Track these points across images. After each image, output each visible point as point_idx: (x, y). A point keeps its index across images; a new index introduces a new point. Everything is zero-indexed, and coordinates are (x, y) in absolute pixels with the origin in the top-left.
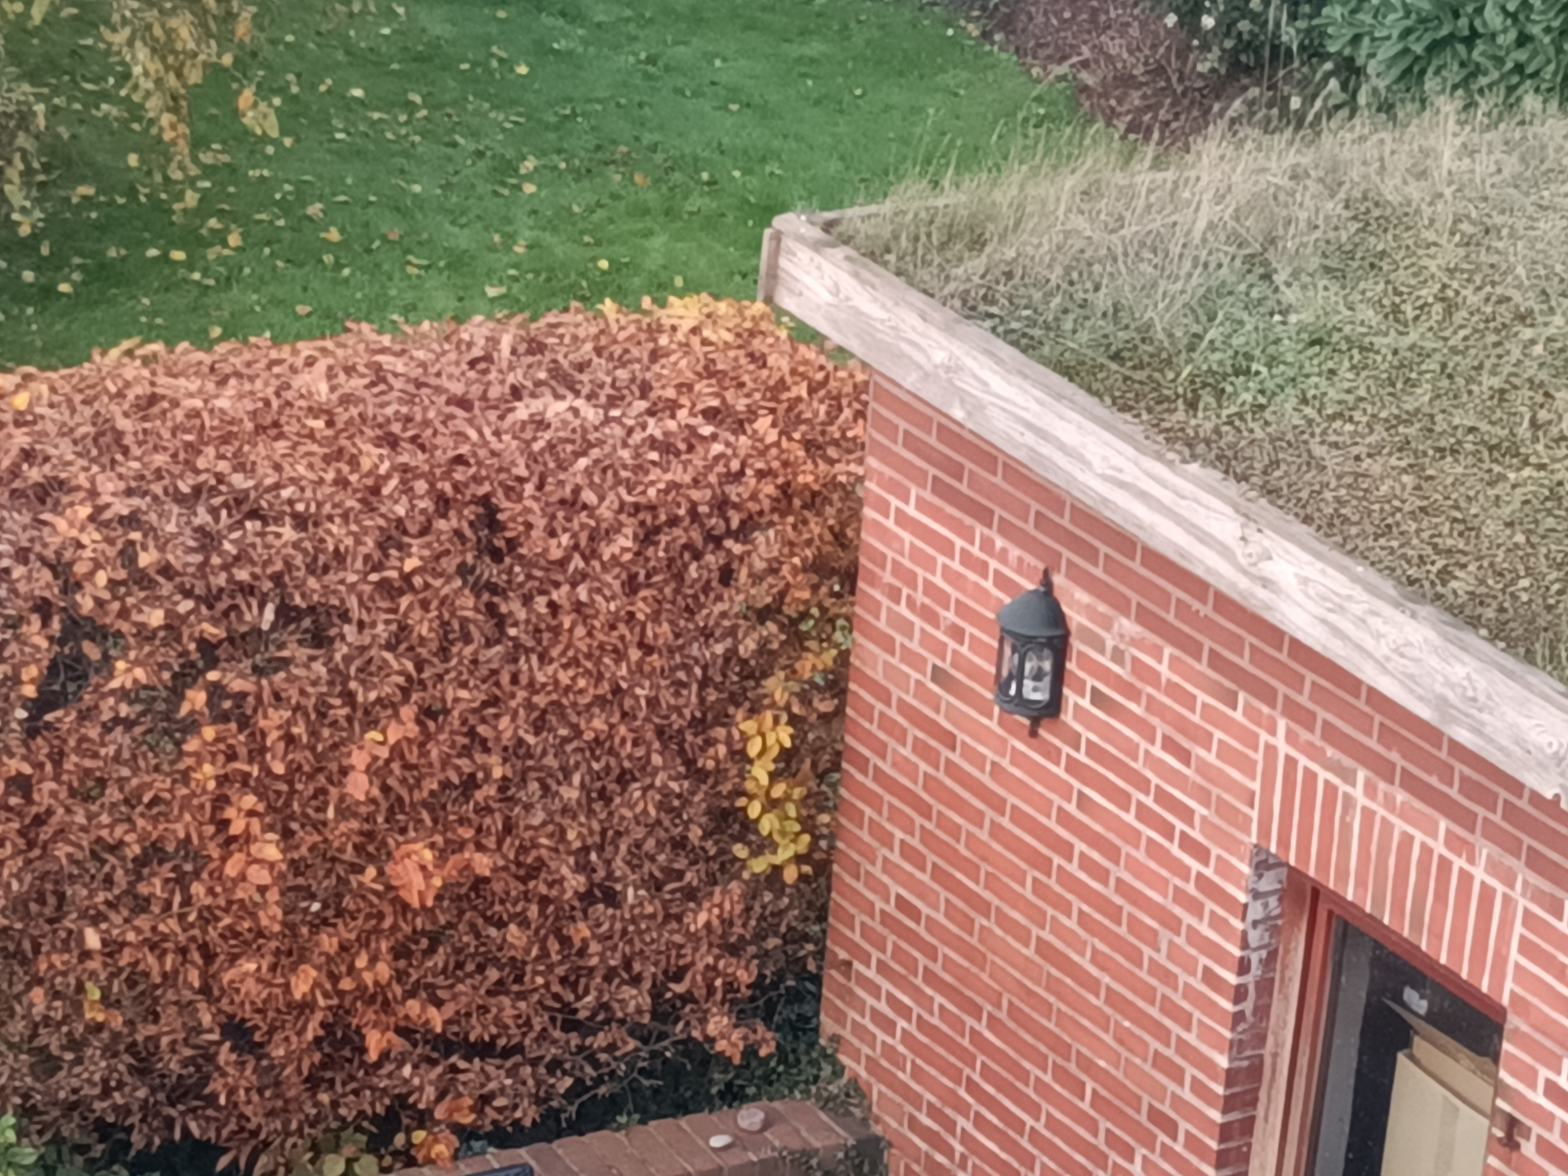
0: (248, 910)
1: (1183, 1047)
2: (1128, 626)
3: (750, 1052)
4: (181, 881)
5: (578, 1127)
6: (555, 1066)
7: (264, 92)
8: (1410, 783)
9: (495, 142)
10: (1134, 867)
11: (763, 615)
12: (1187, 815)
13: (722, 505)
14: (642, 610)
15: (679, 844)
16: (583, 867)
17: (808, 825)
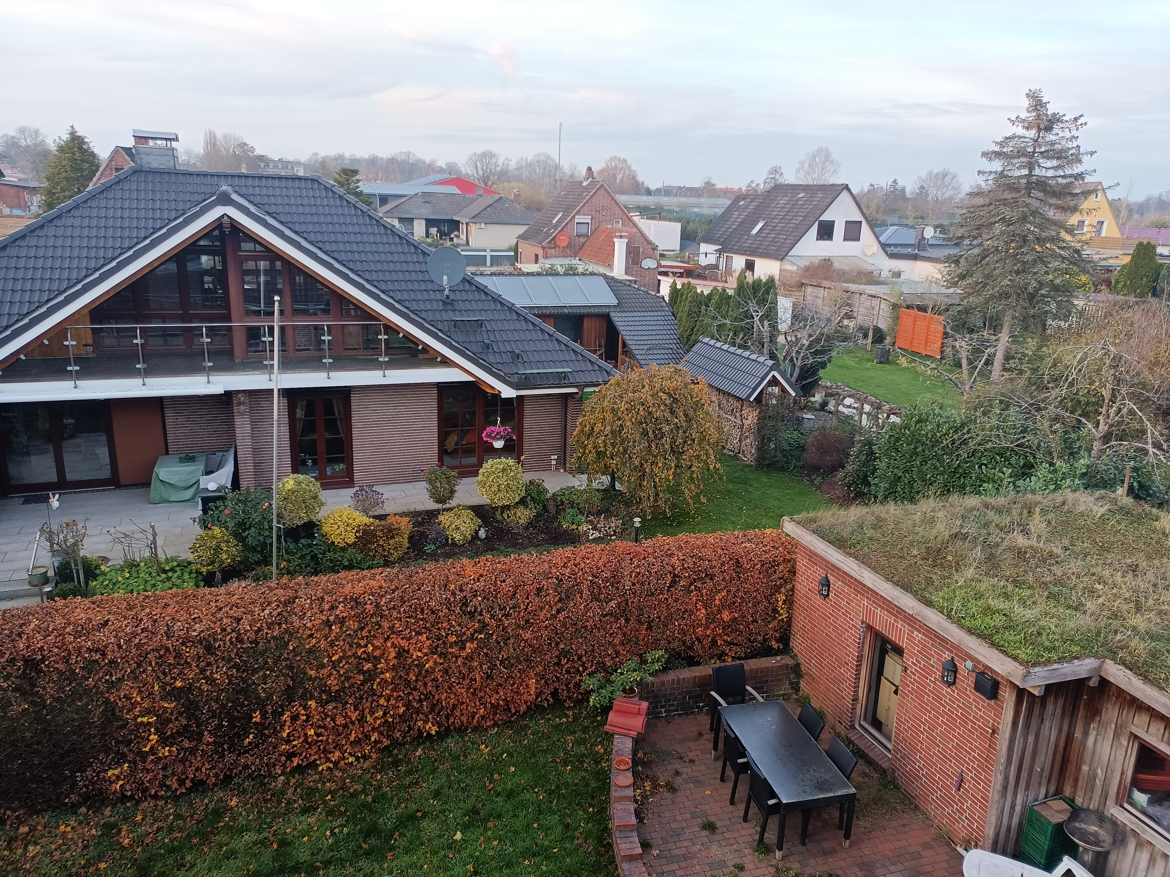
0: (700, 620)
1: (850, 652)
2: (840, 583)
3: (779, 647)
4: (690, 615)
5: (751, 658)
6: (747, 648)
7: (704, 496)
8: (887, 610)
9: (739, 504)
10: (841, 621)
11: (781, 578)
12: (850, 614)
13: (774, 561)
14: (761, 577)
15: (767, 614)
16: (752, 617)
17: (788, 612)
